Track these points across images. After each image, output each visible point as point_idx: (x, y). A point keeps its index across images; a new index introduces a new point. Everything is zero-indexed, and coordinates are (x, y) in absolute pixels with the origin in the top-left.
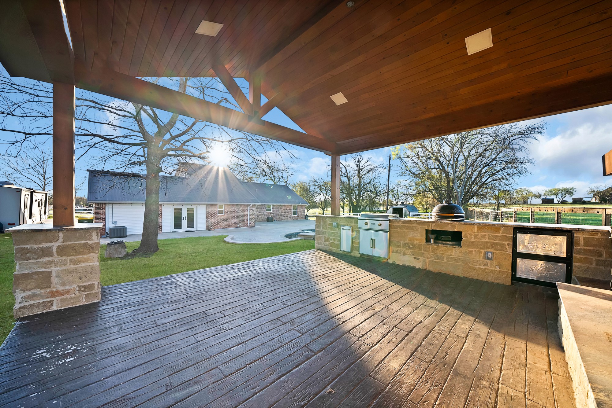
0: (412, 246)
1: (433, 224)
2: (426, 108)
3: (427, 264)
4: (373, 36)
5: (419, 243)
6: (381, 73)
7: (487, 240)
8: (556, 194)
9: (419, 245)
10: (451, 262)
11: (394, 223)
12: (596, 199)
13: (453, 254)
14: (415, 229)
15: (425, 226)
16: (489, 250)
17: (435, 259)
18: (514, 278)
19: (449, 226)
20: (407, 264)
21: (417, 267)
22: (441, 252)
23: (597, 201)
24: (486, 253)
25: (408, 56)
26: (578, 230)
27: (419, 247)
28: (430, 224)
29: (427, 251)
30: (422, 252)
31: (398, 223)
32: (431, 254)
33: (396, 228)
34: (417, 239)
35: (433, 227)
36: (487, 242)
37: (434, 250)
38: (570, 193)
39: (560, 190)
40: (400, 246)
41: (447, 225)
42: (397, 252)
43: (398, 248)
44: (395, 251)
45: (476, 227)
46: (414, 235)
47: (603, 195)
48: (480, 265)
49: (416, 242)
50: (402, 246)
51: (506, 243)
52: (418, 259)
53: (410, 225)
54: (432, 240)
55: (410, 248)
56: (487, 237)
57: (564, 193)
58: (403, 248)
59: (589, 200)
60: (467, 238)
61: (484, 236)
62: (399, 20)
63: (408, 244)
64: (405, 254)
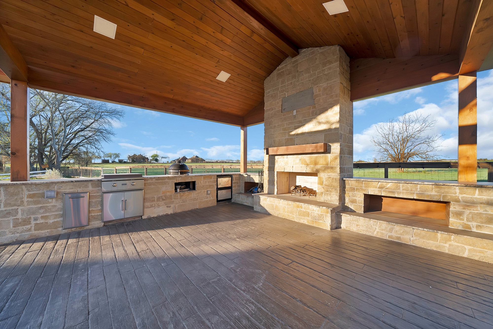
0: (165, 197)
1: (180, 178)
2: (173, 90)
3: (177, 208)
4: (194, 22)
5: (170, 194)
6: (171, 47)
7: (207, 184)
8: (111, 157)
9: (171, 196)
10: (191, 202)
11: (148, 181)
12: (130, 160)
13: (192, 196)
14: (167, 184)
15: (174, 180)
16: (209, 189)
17: (182, 203)
18: (218, 201)
19: (190, 178)
20: (161, 214)
21: (169, 213)
22: (185, 197)
23: (130, 162)
24: (207, 191)
25: (197, 54)
26: (233, 174)
27: (170, 197)
28: (178, 178)
29: (176, 199)
30: (173, 200)
31: (152, 180)
32: (179, 200)
33: (150, 185)
34: (168, 192)
35: (180, 180)
36: (208, 185)
37: (181, 196)
38: (118, 156)
39: (113, 154)
40: (154, 200)
41: (188, 178)
42: (152, 206)
43: (152, 203)
44: (149, 206)
45: (203, 177)
46: (166, 188)
47: (133, 158)
48: (205, 199)
49: (168, 194)
50: (156, 200)
51: (214, 184)
52: (170, 207)
53: (162, 181)
54: (178, 190)
55: (163, 200)
56: (207, 182)
57: (115, 156)
58: (157, 201)
59: (126, 161)
60: (199, 184)
61: (206, 182)
62: (214, 32)
63: (162, 197)
64: (159, 206)
